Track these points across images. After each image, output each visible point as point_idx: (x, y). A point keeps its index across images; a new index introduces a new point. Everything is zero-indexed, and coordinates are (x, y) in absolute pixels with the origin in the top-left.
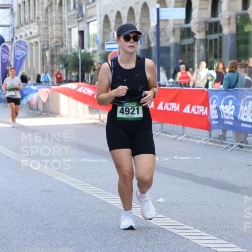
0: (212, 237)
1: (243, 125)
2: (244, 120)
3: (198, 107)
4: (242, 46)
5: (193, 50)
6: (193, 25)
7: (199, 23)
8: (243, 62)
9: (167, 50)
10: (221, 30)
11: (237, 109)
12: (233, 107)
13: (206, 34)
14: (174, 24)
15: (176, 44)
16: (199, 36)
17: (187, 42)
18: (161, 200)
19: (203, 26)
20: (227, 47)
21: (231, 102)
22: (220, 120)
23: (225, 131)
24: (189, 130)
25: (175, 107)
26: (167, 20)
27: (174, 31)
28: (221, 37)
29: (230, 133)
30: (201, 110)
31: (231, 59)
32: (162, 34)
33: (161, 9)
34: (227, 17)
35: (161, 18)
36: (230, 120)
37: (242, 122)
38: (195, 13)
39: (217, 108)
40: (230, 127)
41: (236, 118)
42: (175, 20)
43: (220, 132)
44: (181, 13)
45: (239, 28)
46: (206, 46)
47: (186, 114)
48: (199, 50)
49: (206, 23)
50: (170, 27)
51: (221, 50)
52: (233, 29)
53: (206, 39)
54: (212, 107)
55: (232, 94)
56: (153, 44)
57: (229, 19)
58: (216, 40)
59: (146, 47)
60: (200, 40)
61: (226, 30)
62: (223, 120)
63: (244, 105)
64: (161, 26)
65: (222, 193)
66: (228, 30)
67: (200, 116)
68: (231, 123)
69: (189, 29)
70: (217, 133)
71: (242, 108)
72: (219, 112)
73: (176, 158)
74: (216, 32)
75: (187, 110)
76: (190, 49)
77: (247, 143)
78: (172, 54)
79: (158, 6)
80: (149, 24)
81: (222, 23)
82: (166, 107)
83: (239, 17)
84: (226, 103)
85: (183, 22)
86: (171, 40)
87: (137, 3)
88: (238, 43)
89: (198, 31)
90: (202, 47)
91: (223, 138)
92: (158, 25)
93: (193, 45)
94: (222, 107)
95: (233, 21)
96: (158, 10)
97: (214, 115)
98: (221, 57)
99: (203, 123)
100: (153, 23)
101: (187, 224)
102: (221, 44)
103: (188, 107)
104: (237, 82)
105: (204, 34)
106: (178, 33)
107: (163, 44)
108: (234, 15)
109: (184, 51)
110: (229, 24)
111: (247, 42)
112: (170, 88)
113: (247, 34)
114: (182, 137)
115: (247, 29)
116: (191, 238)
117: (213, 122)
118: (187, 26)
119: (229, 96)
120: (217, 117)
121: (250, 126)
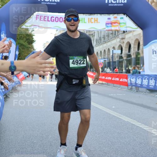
0: (129, 118)
1: (138, 85)
2: (138, 83)
3: (125, 79)
4: (137, 61)
5: (123, 62)
6: (123, 55)
7: (125, 54)
8: (138, 66)
9: (115, 62)
10: (131, 57)
11: (136, 80)
12: (135, 79)
13: (127, 57)
14: (117, 55)
15: (118, 61)
16: (125, 58)
17: (121, 60)
18: (114, 107)
19: (126, 55)
20: (133, 62)
21: (134, 78)
22: (131, 83)
23: (132, 87)
24: (122, 86)
25: (118, 79)
26: (115, 54)
27: (117, 57)
28: (131, 59)
29: (134, 87)
30: (125, 80)
31: (134, 65)
32: (114, 57)
34: (133, 53)
35: (114, 53)
36: (134, 83)
37: (137, 84)
38: (123, 51)
39: (130, 80)
40: (134, 85)
41: (136, 83)
42: (118, 53)
43: (131, 87)
44: (119, 51)
45: (136, 56)
46: (127, 61)
47: (121, 81)
48: (125, 62)
49: (127, 54)
50: (116, 55)
51: (131, 63)
52: (135, 56)
53: (127, 59)
54: (129, 79)
55: (135, 76)
56: (111, 61)
57: (134, 53)
58: (130, 59)
59: (109, 61)
60: (125, 59)
61: (133, 57)
63: (138, 79)
64: (114, 55)
65: (132, 105)
66: (133, 56)
67: (125, 82)
68: (134, 84)
69: (122, 56)
70: (130, 87)
71: (137, 80)
72: (131, 81)
73: (118, 94)
74: (130, 57)
75: (121, 80)
76: (122, 62)
77: (139, 90)
78: (117, 63)
79: (113, 49)
80: (110, 54)
81: (132, 54)
82: (115, 79)
83: (137, 53)
84: (133, 78)
85: (120, 54)
86: (116, 59)
87: (106, 48)
88: (136, 60)
89: (125, 57)
90: (126, 62)
92: (113, 55)
93: (123, 61)
94: (132, 80)
95: (135, 54)
96: (113, 51)
97: (129, 82)
98: (131, 64)
99: (126, 84)
100: (111, 54)
101: (121, 114)
102: (131, 61)
103: (122, 79)
104: (136, 72)
105: (126, 58)
106: (118, 57)
107: (114, 60)
108: (135, 52)
109: (120, 63)
110: (134, 55)
111: (139, 60)
112: (116, 73)
113: (139, 58)
114: (120, 88)
115: (139, 56)
116: (123, 119)
117: (129, 84)
118: (121, 55)
119: (134, 76)
120: (130, 82)
121: (140, 85)
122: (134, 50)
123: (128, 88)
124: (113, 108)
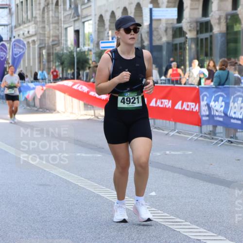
0: (202, 230)
1: (232, 121)
2: (234, 116)
3: (190, 104)
4: (232, 45)
5: (185, 49)
6: (185, 25)
7: (191, 23)
8: (233, 60)
9: (159, 48)
10: (211, 30)
11: (227, 105)
12: (223, 104)
13: (197, 34)
14: (167, 24)
15: (168, 43)
16: (190, 35)
17: (179, 40)
18: (153, 194)
19: (194, 25)
20: (218, 46)
21: (221, 99)
22: (211, 116)
24: (180, 126)
25: (167, 103)
26: (160, 20)
27: (166, 31)
28: (211, 36)
29: (220, 129)
30: (192, 106)
32: (155, 33)
33: (154, 9)
34: (217, 17)
35: (153, 18)
36: (220, 116)
37: (232, 118)
38: (186, 13)
39: (208, 105)
40: (220, 123)
41: (226, 114)
42: (167, 20)
43: (210, 128)
44: (173, 13)
45: (229, 27)
46: (197, 45)
47: (178, 110)
48: (190, 49)
49: (197, 22)
50: (162, 26)
51: (211, 49)
52: (223, 28)
53: (197, 39)
54: (203, 103)
55: (222, 91)
56: (146, 43)
57: (219, 19)
58: (206, 39)
60: (192, 39)
61: (216, 30)
62: (213, 116)
63: (233, 102)
64: (154, 25)
65: (212, 187)
66: (218, 29)
67: (192, 112)
68: (221, 119)
69: (181, 29)
70: (207, 128)
71: (231, 104)
72: (210, 108)
74: (207, 31)
75: (178, 106)
76: (182, 47)
77: (236, 138)
78: (164, 53)
79: (151, 6)
80: (142, 23)
81: (213, 22)
82: (159, 103)
83: (229, 17)
84: (216, 100)
85: (175, 22)
86: (164, 39)
87: (131, 4)
88: (228, 42)
89: (190, 31)
90: (193, 46)
91: (213, 133)
92: (151, 25)
93: (185, 43)
94: (212, 104)
95: (223, 21)
96: (151, 10)
97: (204, 111)
98: (211, 55)
99: (194, 119)
100: (146, 23)
101: (178, 217)
102: (211, 43)
103: (180, 103)
105: (195, 33)
106: (170, 32)
107: (156, 43)
108: (224, 15)
109: (176, 49)
110: (219, 23)
111: (236, 41)
112: (163, 85)
113: (237, 33)
114: (174, 133)
115: (237, 28)
116: (181, 231)
117: (204, 118)
118: (179, 25)
119: (219, 93)
120: (207, 113)
121: (239, 122)
122: (219, 9)
123: (201, 132)
124: (152, 196)
